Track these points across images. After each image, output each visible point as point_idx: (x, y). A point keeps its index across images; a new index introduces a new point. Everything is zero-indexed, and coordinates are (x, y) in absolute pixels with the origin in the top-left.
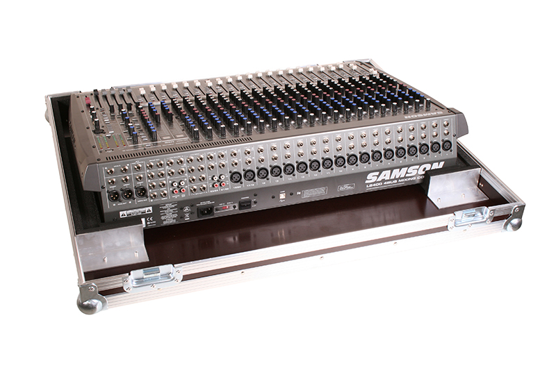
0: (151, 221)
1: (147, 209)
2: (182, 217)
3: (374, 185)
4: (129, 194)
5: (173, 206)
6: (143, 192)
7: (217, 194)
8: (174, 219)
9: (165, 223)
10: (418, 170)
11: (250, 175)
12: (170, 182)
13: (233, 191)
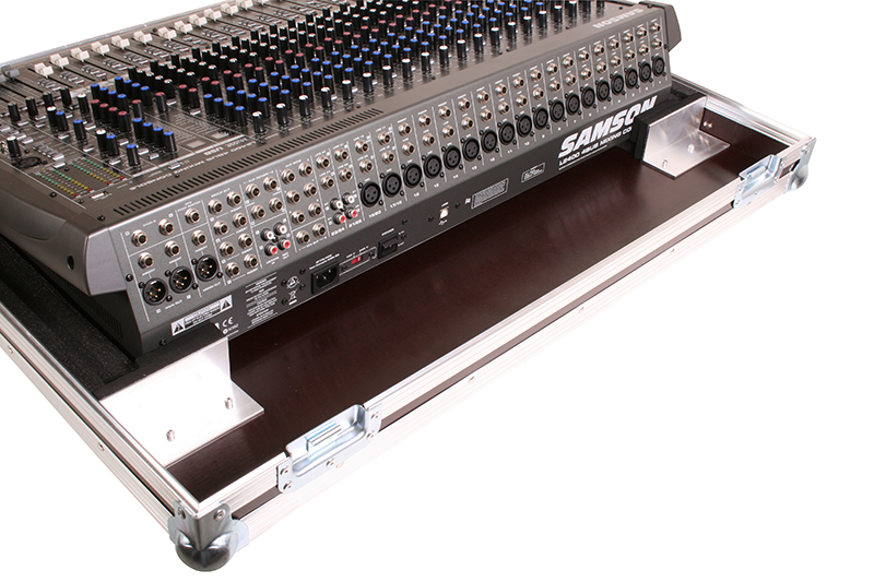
0: (230, 326)
1: (222, 302)
2: (284, 302)
3: (570, 159)
4: (184, 279)
5: (270, 282)
6: (210, 267)
7: (344, 236)
8: (270, 309)
9: (255, 322)
10: (625, 117)
11: (392, 184)
12: (258, 232)
13: (369, 224)
